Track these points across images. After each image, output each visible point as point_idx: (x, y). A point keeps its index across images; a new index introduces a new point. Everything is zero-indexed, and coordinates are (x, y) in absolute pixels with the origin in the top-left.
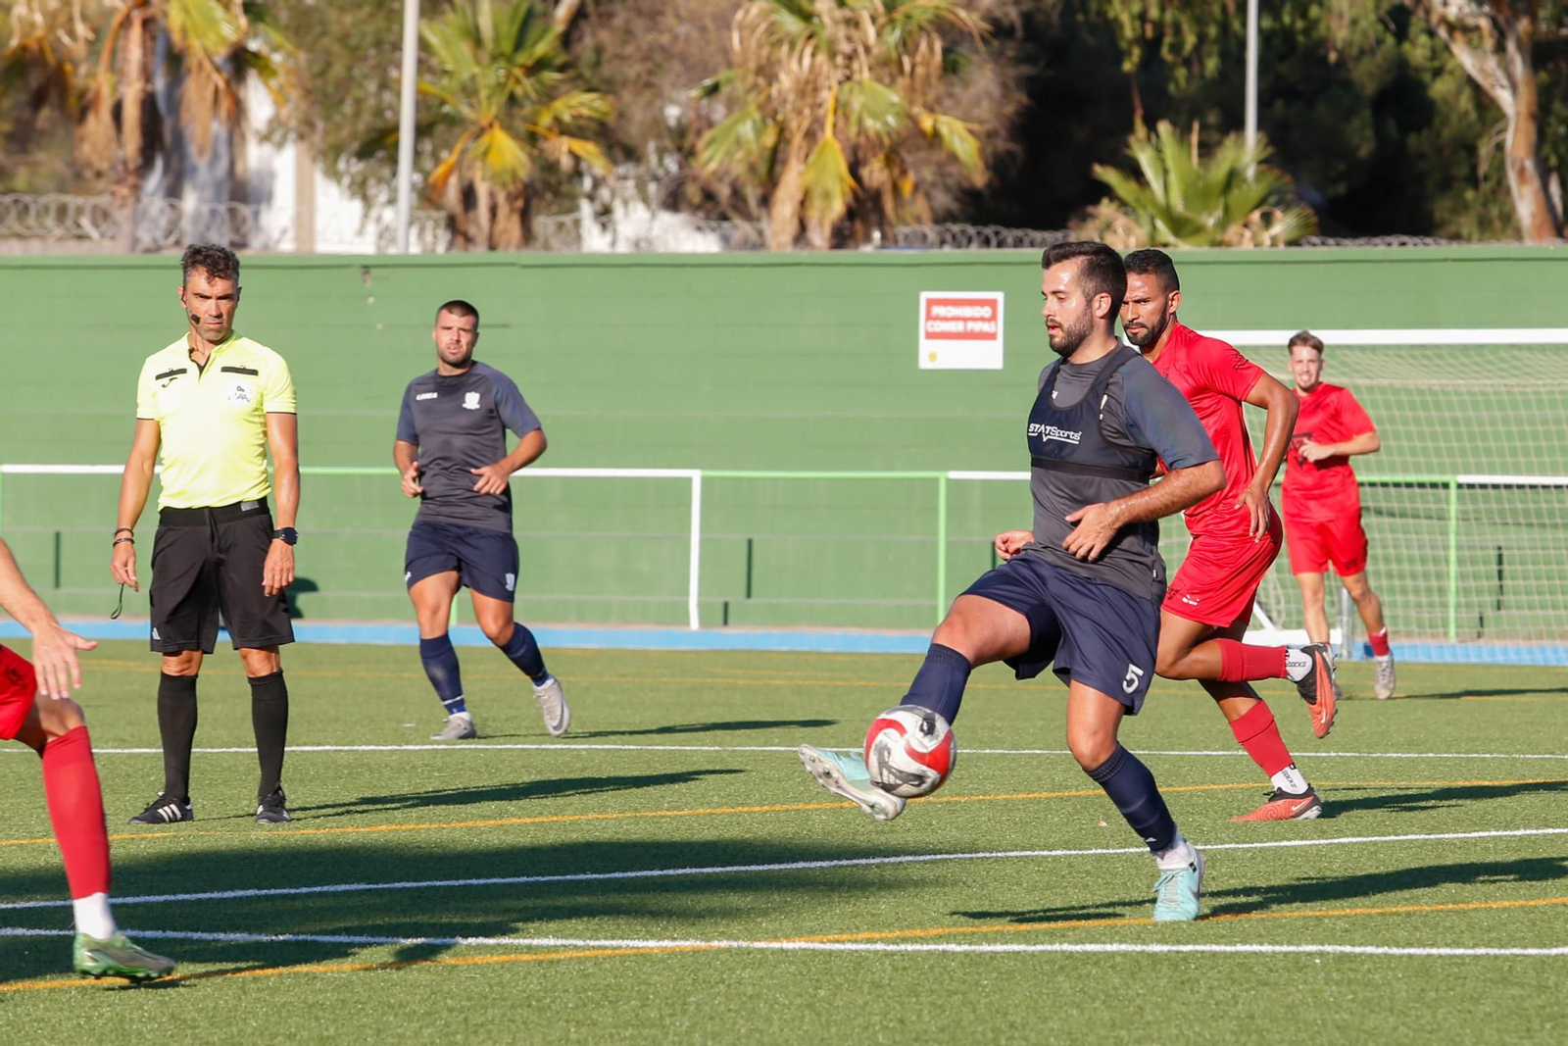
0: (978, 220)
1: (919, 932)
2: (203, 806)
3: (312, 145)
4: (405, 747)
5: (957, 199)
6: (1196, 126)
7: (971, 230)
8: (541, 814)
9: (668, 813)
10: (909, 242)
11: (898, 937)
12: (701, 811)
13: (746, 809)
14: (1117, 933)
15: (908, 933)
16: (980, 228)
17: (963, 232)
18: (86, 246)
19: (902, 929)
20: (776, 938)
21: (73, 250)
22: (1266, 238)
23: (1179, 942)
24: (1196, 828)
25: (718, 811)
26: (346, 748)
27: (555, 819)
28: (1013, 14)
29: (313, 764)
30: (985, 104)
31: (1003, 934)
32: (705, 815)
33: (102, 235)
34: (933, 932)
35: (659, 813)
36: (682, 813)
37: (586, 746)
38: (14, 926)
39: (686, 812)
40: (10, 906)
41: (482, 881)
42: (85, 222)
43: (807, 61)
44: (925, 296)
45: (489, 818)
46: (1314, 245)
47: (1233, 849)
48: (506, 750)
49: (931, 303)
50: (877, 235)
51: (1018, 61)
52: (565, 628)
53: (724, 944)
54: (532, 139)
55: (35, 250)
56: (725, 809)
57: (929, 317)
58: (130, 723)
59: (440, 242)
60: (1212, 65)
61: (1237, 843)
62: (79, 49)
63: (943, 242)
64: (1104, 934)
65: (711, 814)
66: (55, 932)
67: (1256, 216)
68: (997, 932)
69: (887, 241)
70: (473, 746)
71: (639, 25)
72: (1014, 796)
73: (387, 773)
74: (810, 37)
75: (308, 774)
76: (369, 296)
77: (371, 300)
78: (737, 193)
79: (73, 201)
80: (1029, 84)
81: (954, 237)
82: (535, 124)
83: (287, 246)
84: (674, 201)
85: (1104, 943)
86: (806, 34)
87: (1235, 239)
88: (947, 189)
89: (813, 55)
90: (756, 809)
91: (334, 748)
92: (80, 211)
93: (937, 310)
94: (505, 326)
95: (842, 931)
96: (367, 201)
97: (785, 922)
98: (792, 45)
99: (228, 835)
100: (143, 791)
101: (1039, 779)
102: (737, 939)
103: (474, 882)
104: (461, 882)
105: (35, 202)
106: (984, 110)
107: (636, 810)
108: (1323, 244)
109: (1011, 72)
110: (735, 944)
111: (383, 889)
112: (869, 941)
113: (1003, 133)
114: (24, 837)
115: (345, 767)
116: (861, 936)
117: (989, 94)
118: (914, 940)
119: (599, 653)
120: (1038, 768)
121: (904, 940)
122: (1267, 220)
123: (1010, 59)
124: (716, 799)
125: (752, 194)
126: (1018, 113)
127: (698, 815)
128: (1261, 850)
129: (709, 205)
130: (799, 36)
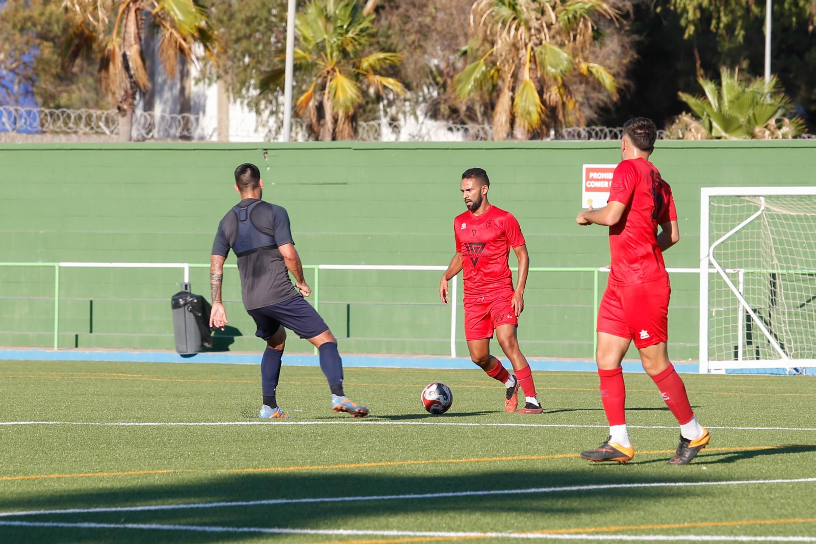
0: (609, 123)
1: (605, 529)
2: (189, 455)
3: (226, 82)
4: (299, 423)
5: (596, 113)
6: (737, 70)
7: (607, 130)
8: (381, 461)
9: (453, 461)
10: (572, 136)
11: (593, 532)
12: (472, 459)
13: (498, 459)
14: (719, 530)
15: (598, 529)
16: (611, 129)
17: (602, 131)
18: (103, 137)
19: (595, 527)
20: (523, 531)
21: (94, 141)
22: (780, 133)
23: (755, 535)
24: (759, 470)
25: (482, 459)
26: (266, 423)
27: (389, 463)
28: (628, 6)
29: (248, 432)
30: (612, 57)
31: (653, 530)
32: (476, 462)
33: (112, 132)
34: (613, 528)
35: (449, 460)
36: (461, 461)
37: (402, 423)
38: (89, 521)
39: (464, 460)
40: (86, 511)
41: (351, 498)
42: (102, 124)
43: (513, 32)
44: (585, 166)
45: (352, 463)
46: (804, 138)
47: (781, 483)
48: (357, 425)
49: (589, 171)
50: (552, 132)
51: (632, 32)
52: (379, 356)
53: (494, 535)
54: (357, 77)
55: (73, 141)
56: (486, 459)
57: (588, 179)
58: (140, 408)
59: (301, 136)
60: (740, 34)
61: (782, 479)
62: (100, 27)
63: (590, 137)
64: (712, 531)
65: (478, 462)
66: (112, 526)
67: (772, 122)
68: (650, 529)
69: (558, 136)
70: (338, 422)
71: (413, 12)
72: (651, 452)
73: (291, 437)
74: (514, 19)
75: (246, 437)
76: (268, 166)
77: (268, 168)
78: (470, 109)
79: (95, 112)
80: (637, 46)
81: (597, 133)
82: (358, 68)
83: (215, 139)
84: (434, 114)
85: (712, 535)
86: (513, 16)
87: (760, 134)
88: (591, 107)
89: (517, 29)
90: (504, 458)
91: (259, 423)
92: (99, 118)
93: (592, 175)
94: (345, 184)
95: (561, 528)
96: (258, 112)
97: (528, 523)
98: (504, 23)
99: (205, 472)
100: (154, 446)
101: (664, 442)
102: (501, 532)
103: (347, 499)
104: (340, 499)
105: (74, 113)
106: (612, 61)
107: (435, 459)
108: (809, 137)
109: (627, 40)
110: (500, 535)
111: (296, 503)
112: (577, 533)
113: (622, 74)
114: (89, 472)
115: (267, 434)
116: (572, 530)
117: (614, 52)
118: (603, 533)
119: (400, 371)
120: (663, 436)
121: (597, 533)
122: (779, 124)
123: (626, 31)
124: (480, 453)
125: (479, 109)
126: (631, 62)
127: (471, 462)
128: (797, 483)
129: (455, 116)
130: (509, 19)
